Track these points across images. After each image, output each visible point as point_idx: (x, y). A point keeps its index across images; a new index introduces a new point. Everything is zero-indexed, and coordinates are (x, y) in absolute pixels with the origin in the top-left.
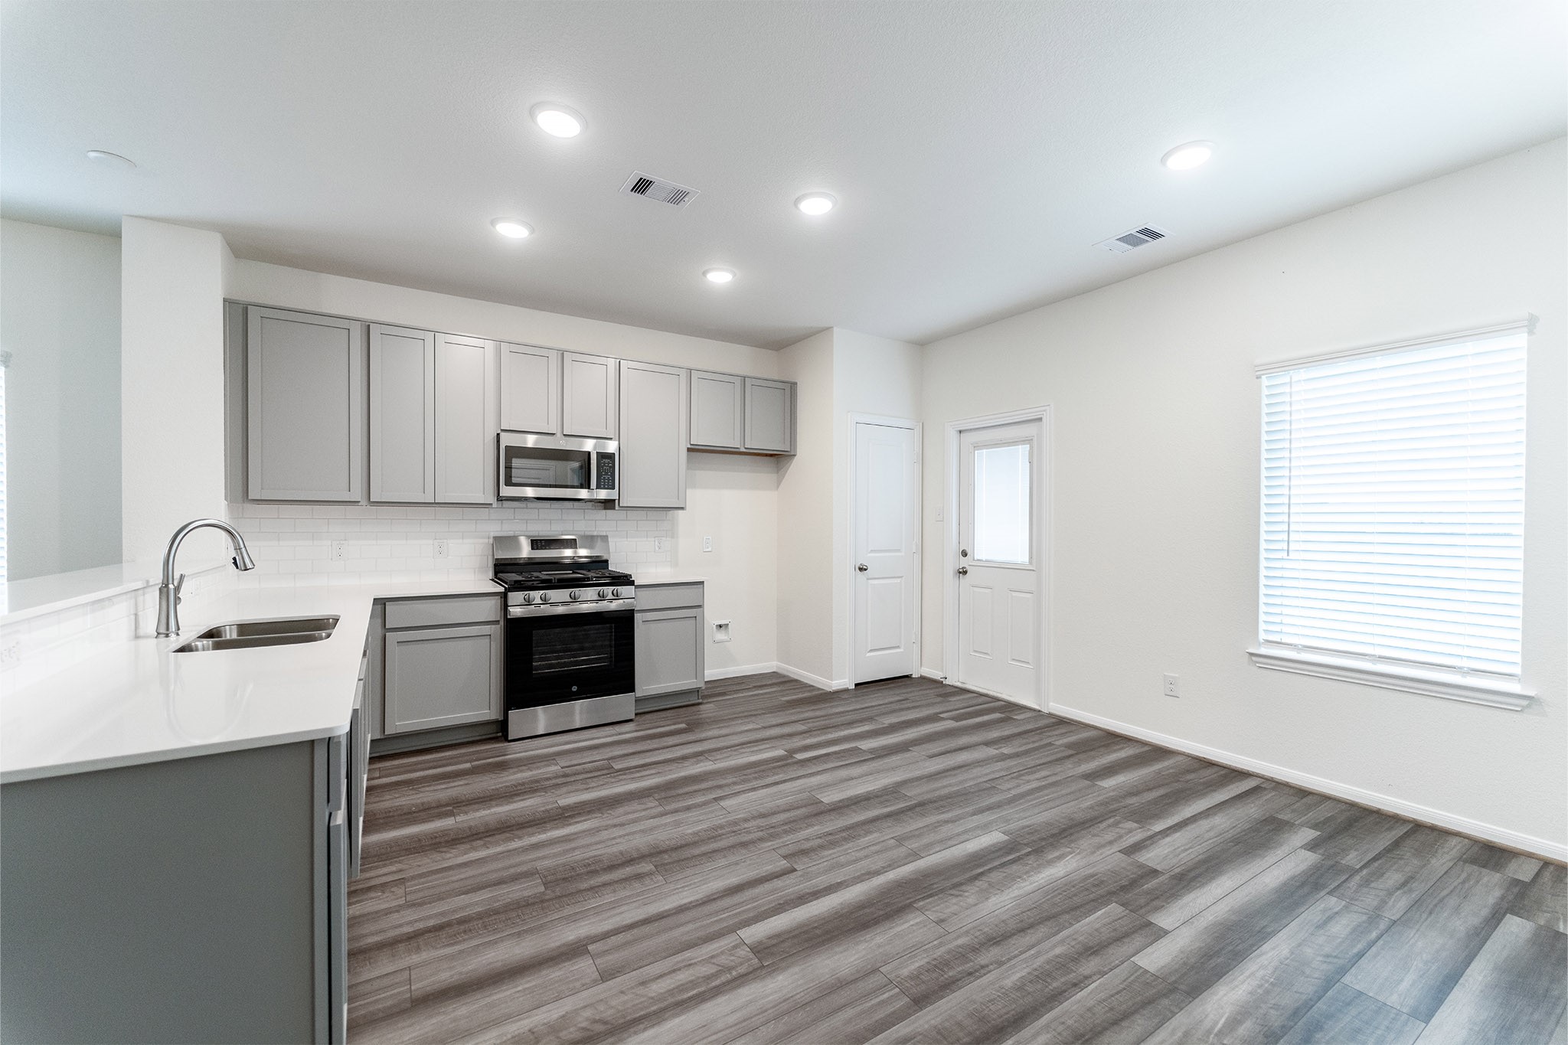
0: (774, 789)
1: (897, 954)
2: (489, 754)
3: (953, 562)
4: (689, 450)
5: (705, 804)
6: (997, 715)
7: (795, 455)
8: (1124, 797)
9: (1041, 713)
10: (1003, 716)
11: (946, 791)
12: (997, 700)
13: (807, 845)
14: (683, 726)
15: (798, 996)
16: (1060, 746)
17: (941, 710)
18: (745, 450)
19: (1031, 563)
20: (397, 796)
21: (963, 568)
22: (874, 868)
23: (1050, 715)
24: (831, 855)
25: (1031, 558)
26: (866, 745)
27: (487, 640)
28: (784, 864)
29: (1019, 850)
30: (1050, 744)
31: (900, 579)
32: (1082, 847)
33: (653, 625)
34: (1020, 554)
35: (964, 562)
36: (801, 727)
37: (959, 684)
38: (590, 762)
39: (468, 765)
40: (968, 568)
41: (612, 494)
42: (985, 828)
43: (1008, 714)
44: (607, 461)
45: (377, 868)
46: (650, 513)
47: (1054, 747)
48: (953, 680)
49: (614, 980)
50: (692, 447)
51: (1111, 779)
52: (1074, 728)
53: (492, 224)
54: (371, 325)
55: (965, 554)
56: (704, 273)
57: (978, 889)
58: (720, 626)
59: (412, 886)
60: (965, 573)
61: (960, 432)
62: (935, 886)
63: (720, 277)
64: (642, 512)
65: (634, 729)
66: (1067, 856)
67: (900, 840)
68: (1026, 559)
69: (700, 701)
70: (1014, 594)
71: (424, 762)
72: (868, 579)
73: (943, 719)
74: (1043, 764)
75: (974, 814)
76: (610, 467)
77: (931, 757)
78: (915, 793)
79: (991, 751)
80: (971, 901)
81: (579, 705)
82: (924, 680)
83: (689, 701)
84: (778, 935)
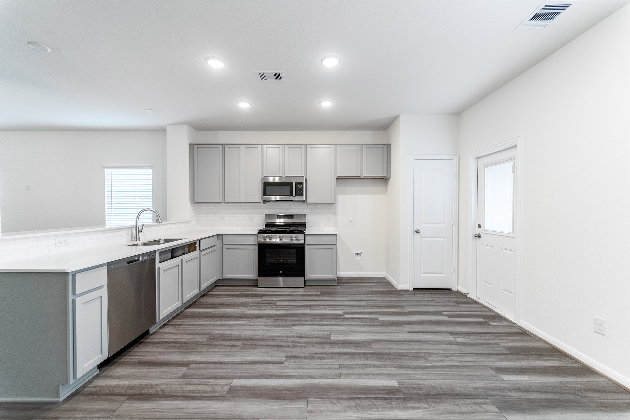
0: (319, 327)
1: (274, 417)
2: (248, 291)
3: (473, 230)
4: (337, 179)
5: (287, 326)
6: (481, 320)
7: (390, 178)
8: (509, 390)
9: (514, 325)
10: (484, 321)
11: (392, 351)
12: (492, 311)
13: (299, 355)
14: (319, 293)
15: (220, 414)
16: (503, 347)
17: (444, 310)
18: (363, 177)
19: (513, 232)
20: (211, 298)
21: (479, 234)
22: (314, 375)
23: (519, 327)
24: (306, 362)
25: (513, 230)
26: (382, 318)
27: (253, 251)
28: (283, 359)
29: (396, 394)
30: (497, 344)
31: (443, 238)
32: (437, 408)
33: (314, 251)
34: (508, 229)
35: (480, 231)
36: (364, 303)
37: (475, 298)
38: (271, 300)
39: (239, 293)
40: (481, 235)
41: (303, 198)
42: (391, 376)
43: (487, 320)
44: (300, 185)
45: (181, 319)
46: (325, 205)
47: (498, 346)
48: (472, 295)
49: (184, 379)
50: (338, 177)
51: (515, 376)
52: (529, 338)
53: (237, 103)
54: (225, 145)
55: (480, 226)
56: (320, 103)
57: (348, 404)
58: (358, 254)
59: (181, 327)
60: (479, 237)
61: (478, 158)
62: (329, 394)
63: (326, 104)
64: (322, 205)
65: (304, 291)
66: (421, 409)
67: (341, 366)
68: (511, 231)
69: (337, 284)
70: (504, 251)
71: (231, 289)
72: (422, 237)
73: (443, 315)
74: (474, 354)
75: (395, 367)
76: (301, 187)
77: (409, 332)
78: (376, 347)
79: (451, 338)
80: (336, 409)
81: (281, 278)
82: (458, 293)
83: (332, 284)
84: (244, 387)
